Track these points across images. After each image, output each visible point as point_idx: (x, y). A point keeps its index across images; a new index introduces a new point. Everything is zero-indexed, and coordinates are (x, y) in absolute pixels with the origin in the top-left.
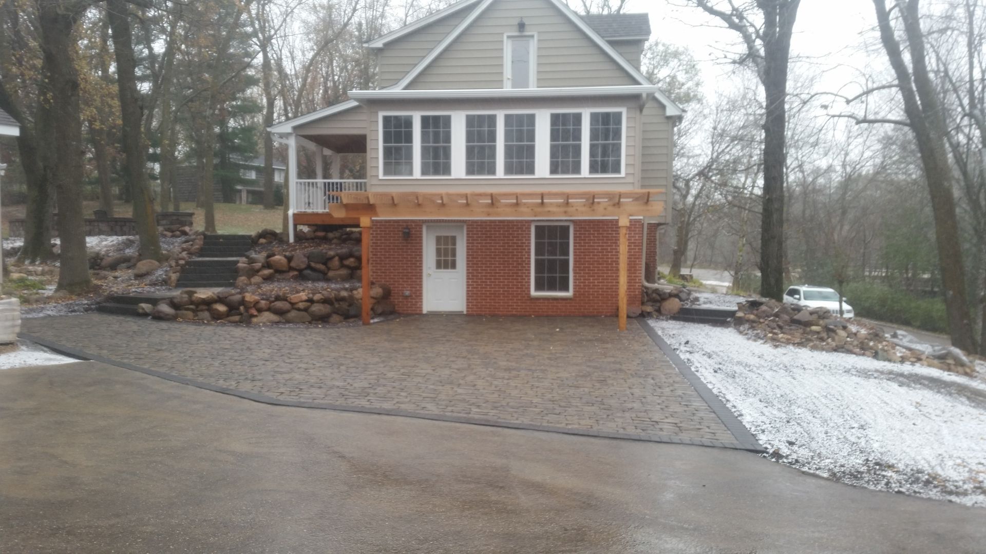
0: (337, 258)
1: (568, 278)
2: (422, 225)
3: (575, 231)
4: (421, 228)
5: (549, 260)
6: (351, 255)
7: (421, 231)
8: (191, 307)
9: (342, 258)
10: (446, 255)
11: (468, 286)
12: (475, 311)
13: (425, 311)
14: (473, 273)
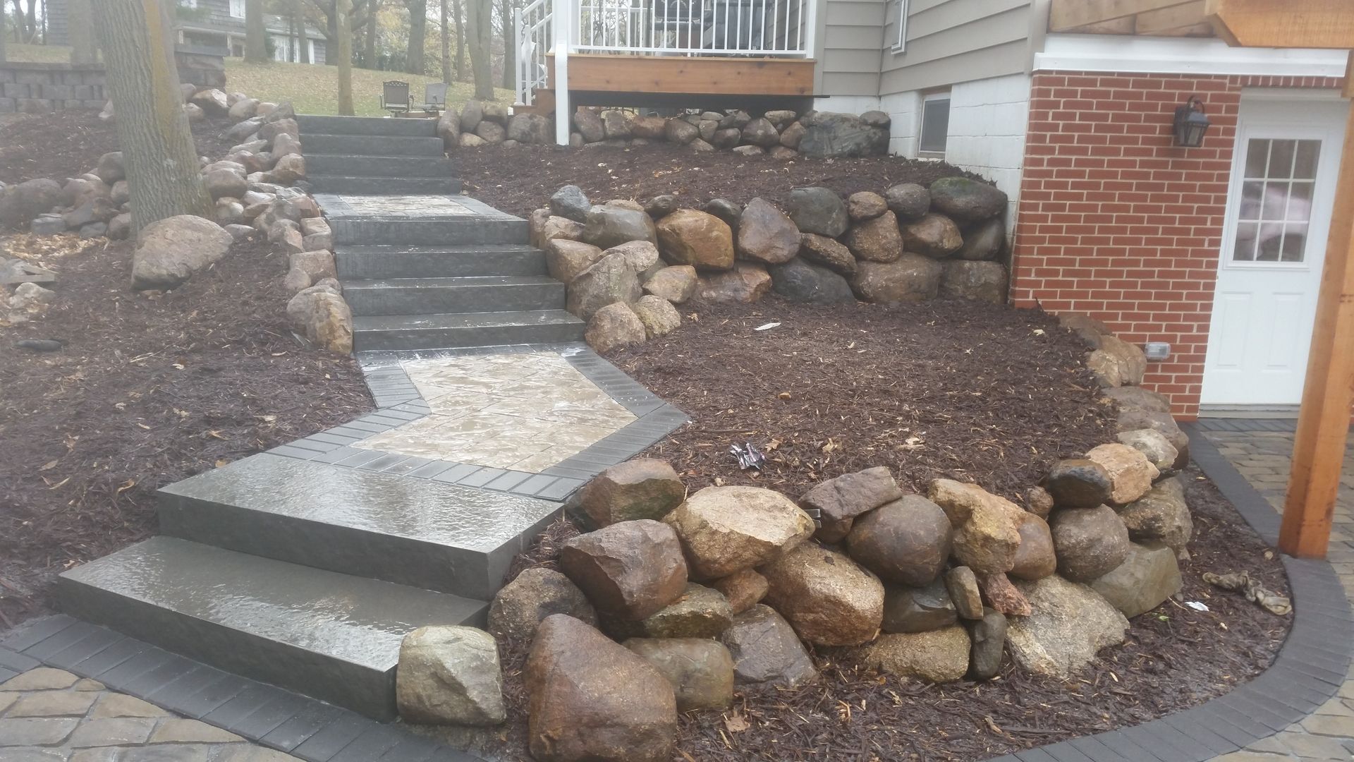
2: (1236, 100)
4: (1236, 110)
6: (936, 207)
7: (1234, 121)
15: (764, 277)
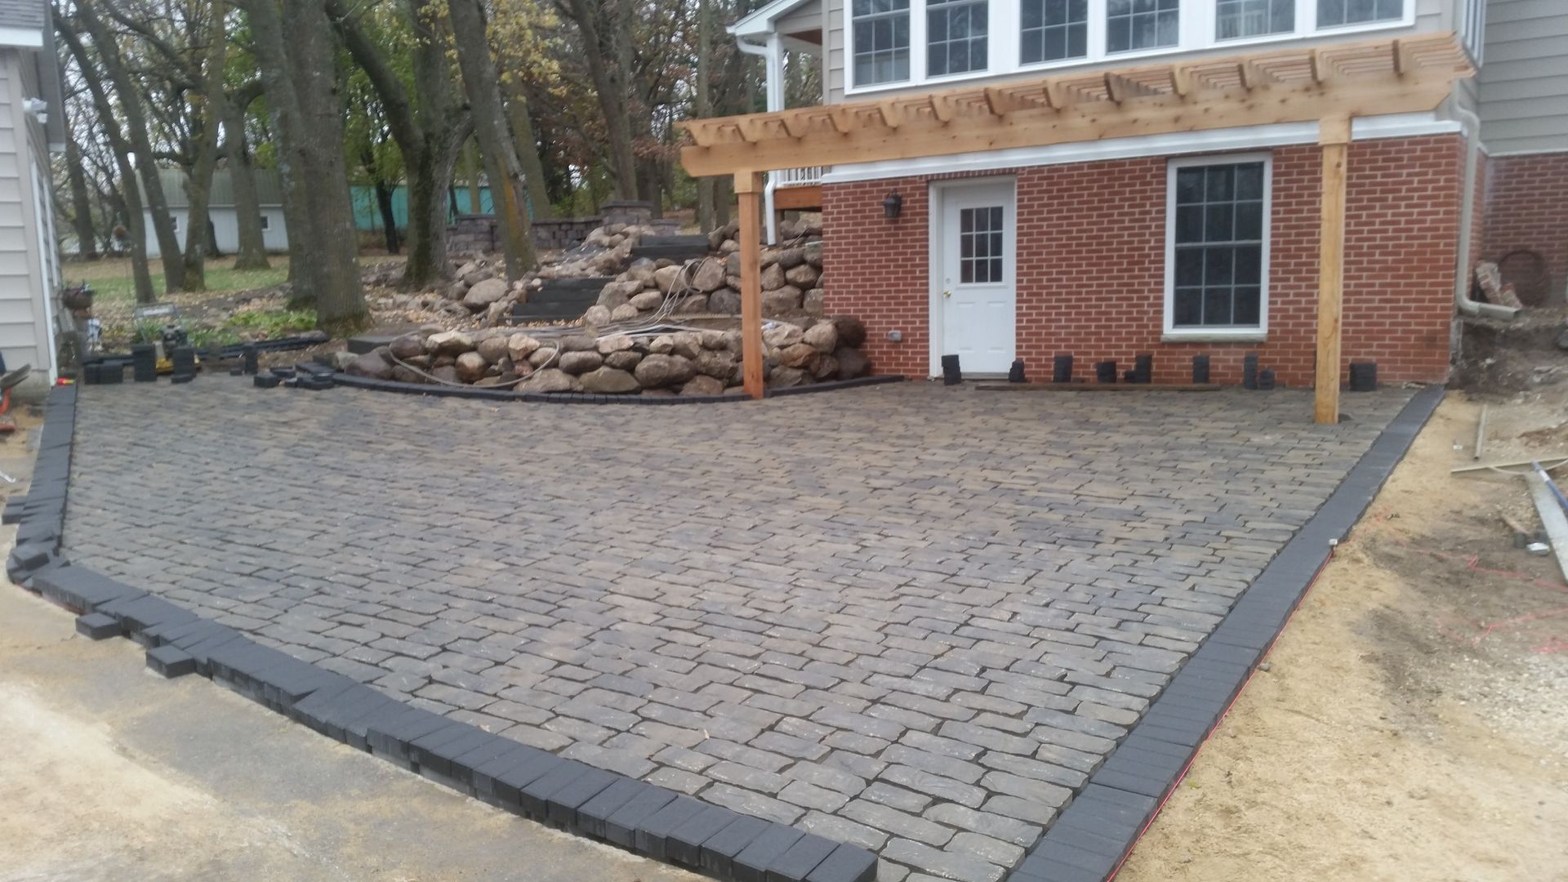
0: (776, 266)
1: (1256, 293)
2: (927, 188)
3: (1275, 175)
4: (927, 194)
5: (1211, 251)
7: (927, 201)
8: (420, 358)
10: (982, 251)
11: (1020, 317)
12: (1035, 373)
13: (933, 374)
14: (1031, 288)
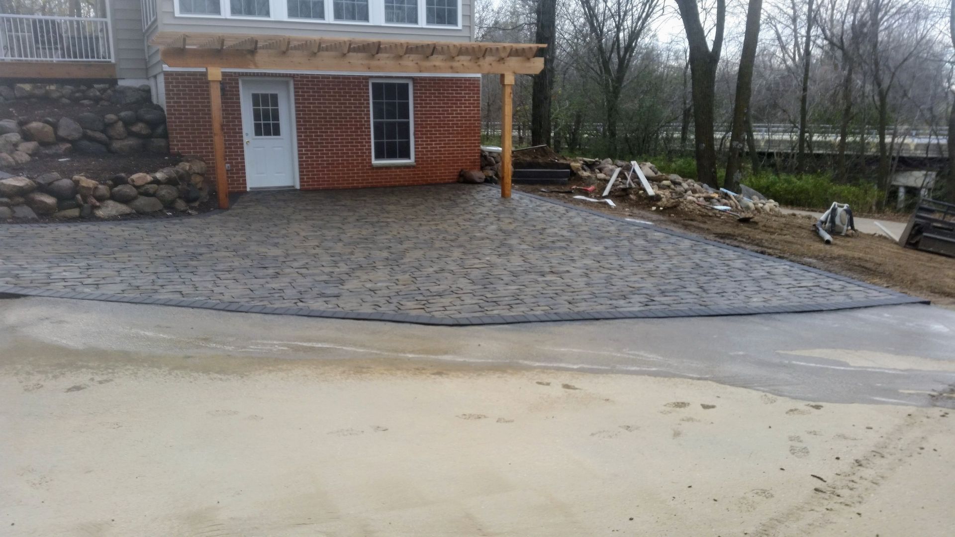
0: (120, 124)
1: (408, 144)
2: (237, 80)
3: (414, 90)
4: (238, 83)
5: (387, 123)
6: (139, 119)
7: (238, 87)
9: (127, 123)
10: (266, 117)
11: (300, 155)
12: (311, 185)
13: (248, 189)
14: (307, 140)
15: (68, 145)
